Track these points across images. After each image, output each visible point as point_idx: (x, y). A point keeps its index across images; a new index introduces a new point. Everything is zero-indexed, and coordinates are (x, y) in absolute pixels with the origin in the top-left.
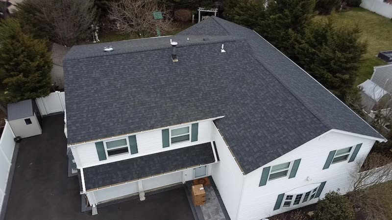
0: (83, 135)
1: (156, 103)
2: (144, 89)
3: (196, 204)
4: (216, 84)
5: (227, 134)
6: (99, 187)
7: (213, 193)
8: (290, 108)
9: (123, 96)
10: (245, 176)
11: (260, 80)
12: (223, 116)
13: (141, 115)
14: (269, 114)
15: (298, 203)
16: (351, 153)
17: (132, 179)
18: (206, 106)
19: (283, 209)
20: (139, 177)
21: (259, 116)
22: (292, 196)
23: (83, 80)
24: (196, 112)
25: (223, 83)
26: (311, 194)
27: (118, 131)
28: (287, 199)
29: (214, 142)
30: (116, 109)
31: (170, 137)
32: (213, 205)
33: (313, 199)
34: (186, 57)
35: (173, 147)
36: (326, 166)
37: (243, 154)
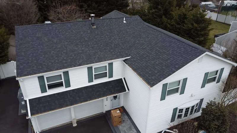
0: (28, 71)
1: (82, 50)
2: (73, 43)
3: (115, 124)
4: (122, 39)
5: (134, 66)
6: (41, 112)
7: (126, 117)
8: (175, 45)
9: (58, 47)
10: (151, 88)
11: (151, 35)
12: (130, 57)
13: (72, 57)
14: (161, 51)
15: (187, 116)
16: (218, 75)
17: (67, 106)
18: (117, 51)
19: (176, 122)
20: (72, 104)
21: (155, 53)
22: (182, 110)
23: (30, 38)
24: (111, 55)
25: (127, 38)
26: (195, 108)
27: (55, 68)
28: (179, 112)
29: (124, 78)
30: (53, 55)
31: (94, 74)
32: (127, 124)
33: (196, 114)
34: (101, 25)
35: (96, 82)
36: (203, 86)
37: (147, 76)
